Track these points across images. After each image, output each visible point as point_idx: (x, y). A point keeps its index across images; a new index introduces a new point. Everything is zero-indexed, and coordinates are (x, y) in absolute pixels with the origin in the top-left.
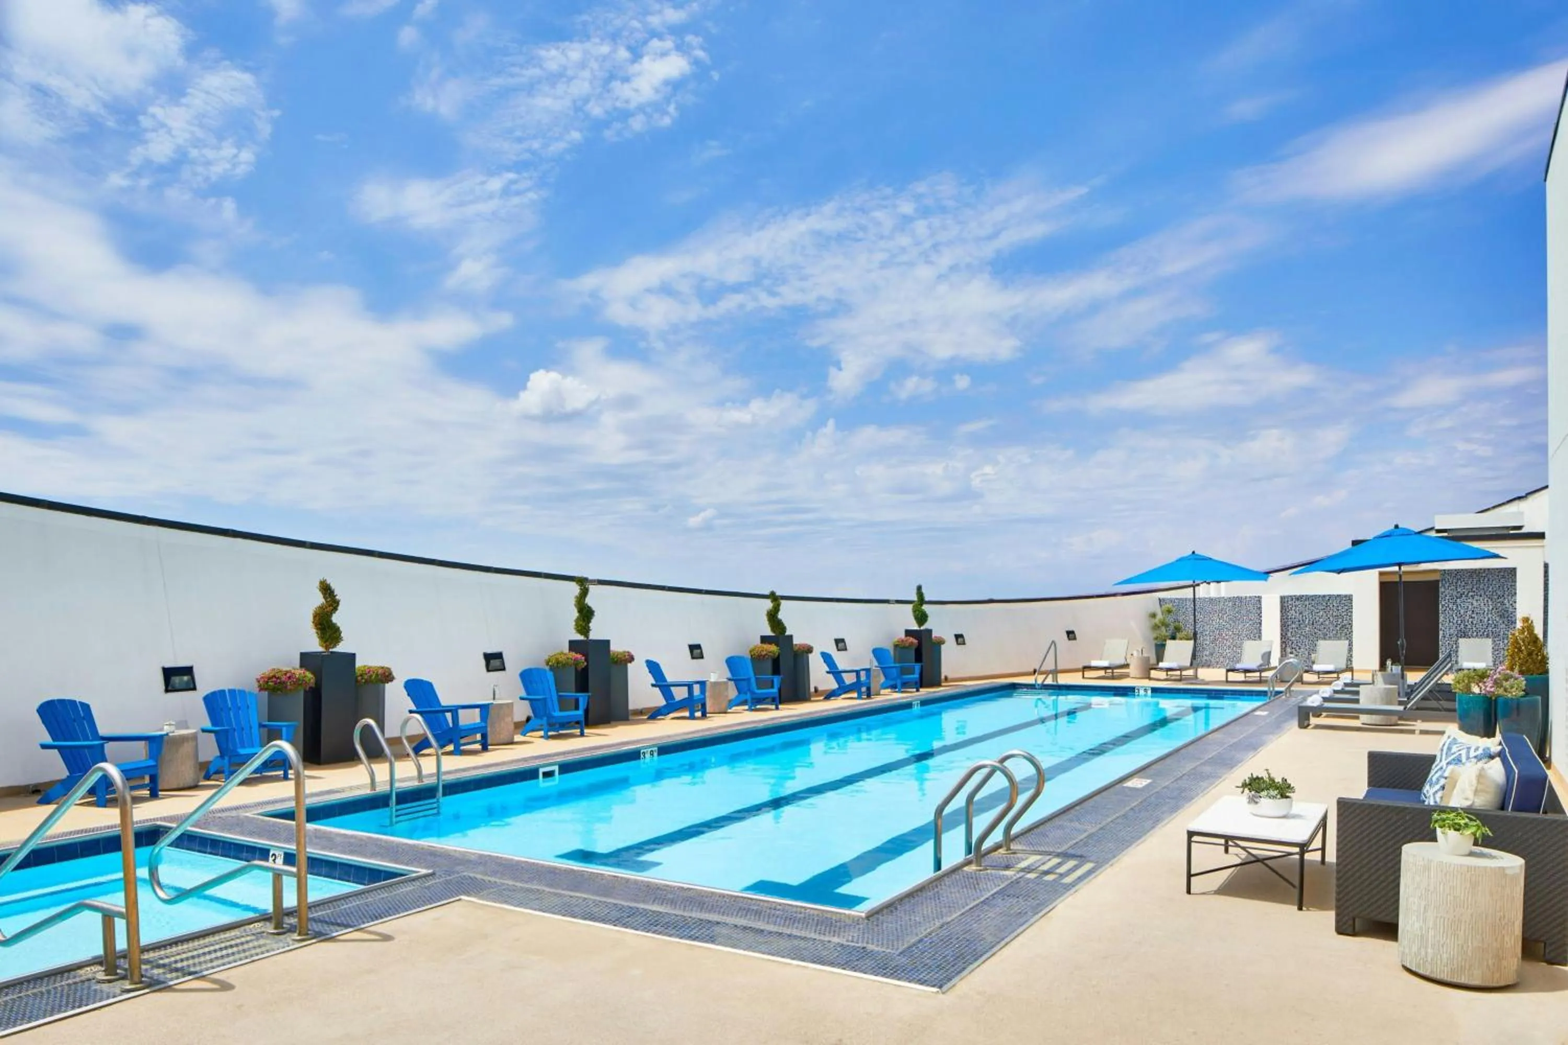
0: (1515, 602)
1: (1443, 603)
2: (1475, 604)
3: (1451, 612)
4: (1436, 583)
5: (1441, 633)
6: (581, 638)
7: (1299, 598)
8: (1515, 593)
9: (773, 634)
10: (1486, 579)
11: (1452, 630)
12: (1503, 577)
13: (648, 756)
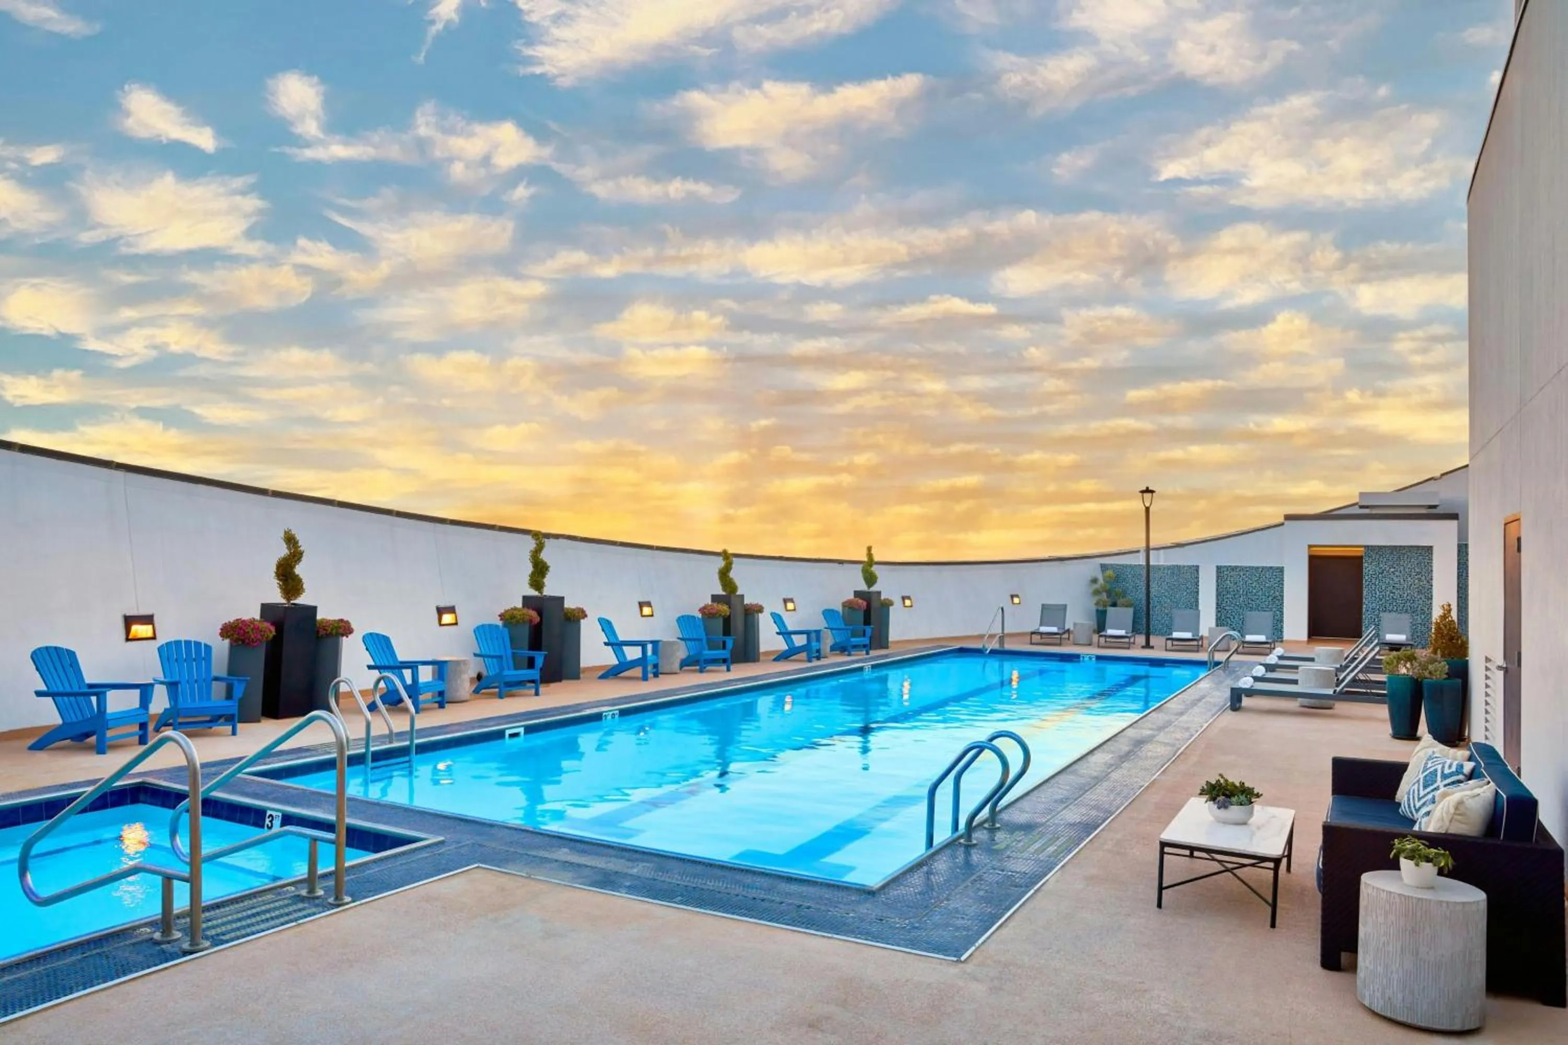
0: (1432, 579)
1: (1367, 578)
2: (1396, 580)
3: (1373, 587)
4: (1360, 558)
5: (1364, 606)
6: (536, 593)
7: (1234, 568)
8: (1432, 571)
9: (724, 593)
10: (1406, 556)
11: (1374, 605)
12: (1421, 554)
13: (609, 717)
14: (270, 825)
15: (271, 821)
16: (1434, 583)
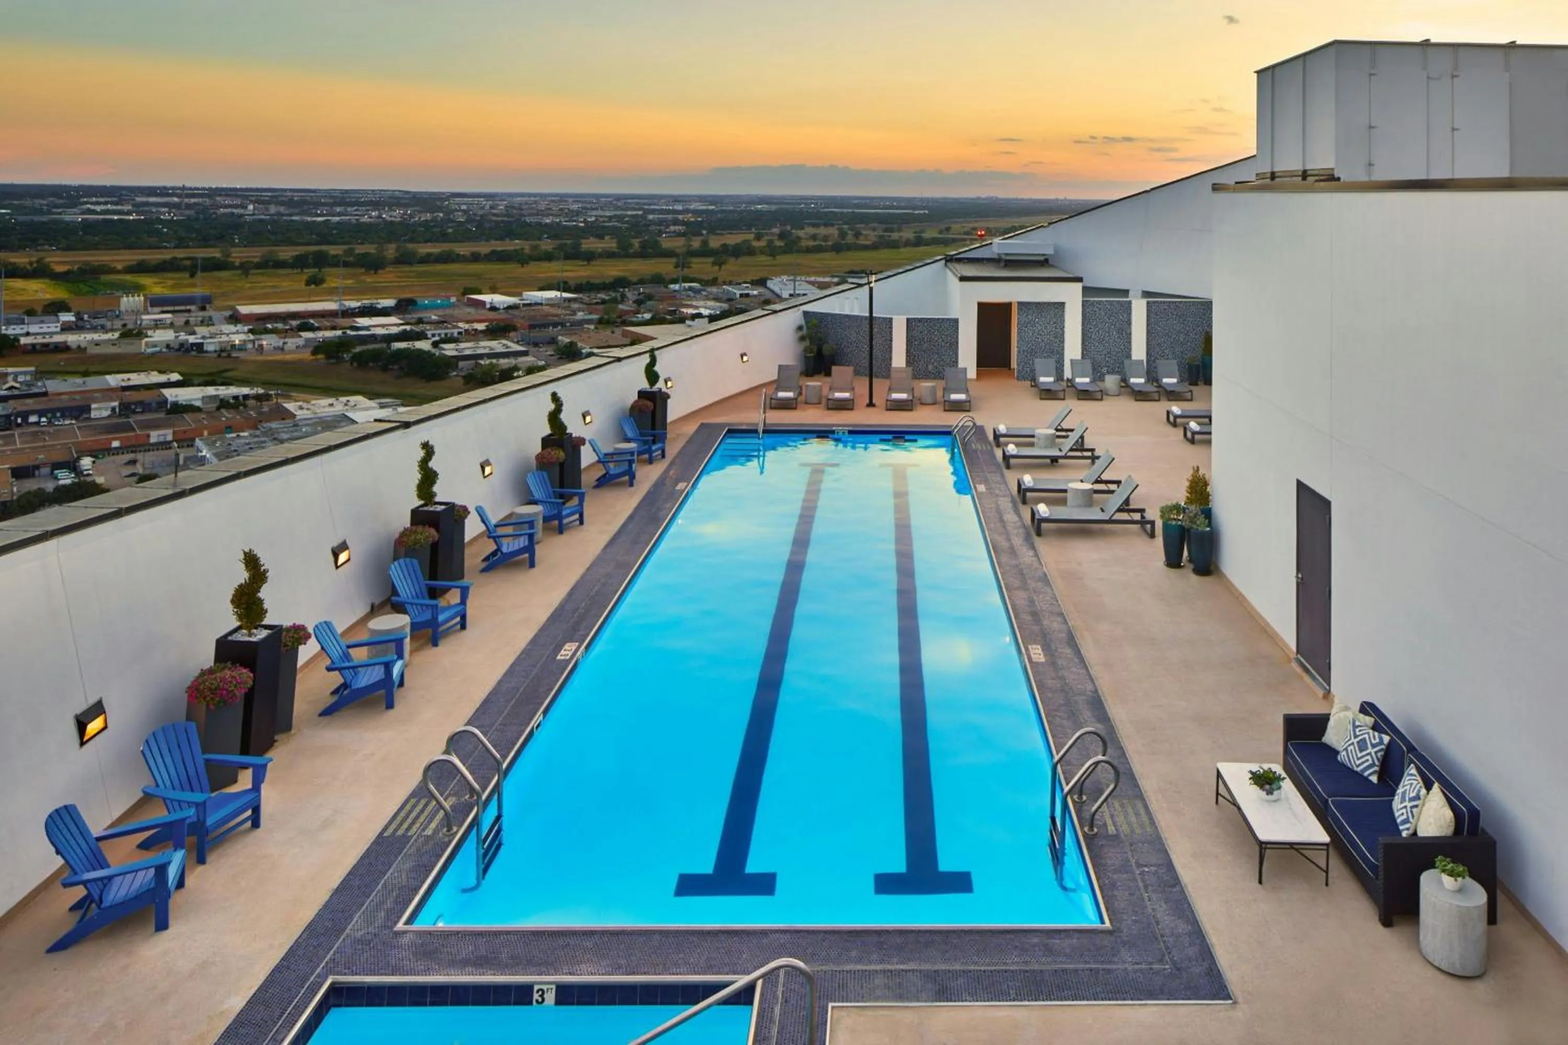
0: (1064, 327)
1: (1020, 326)
2: (1039, 328)
3: (1024, 334)
7: (920, 320)
8: (1064, 321)
9: (554, 435)
10: (1046, 310)
11: (1024, 347)
12: (1056, 308)
14: (540, 1000)
15: (542, 996)
16: (1066, 330)
